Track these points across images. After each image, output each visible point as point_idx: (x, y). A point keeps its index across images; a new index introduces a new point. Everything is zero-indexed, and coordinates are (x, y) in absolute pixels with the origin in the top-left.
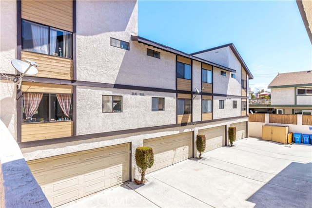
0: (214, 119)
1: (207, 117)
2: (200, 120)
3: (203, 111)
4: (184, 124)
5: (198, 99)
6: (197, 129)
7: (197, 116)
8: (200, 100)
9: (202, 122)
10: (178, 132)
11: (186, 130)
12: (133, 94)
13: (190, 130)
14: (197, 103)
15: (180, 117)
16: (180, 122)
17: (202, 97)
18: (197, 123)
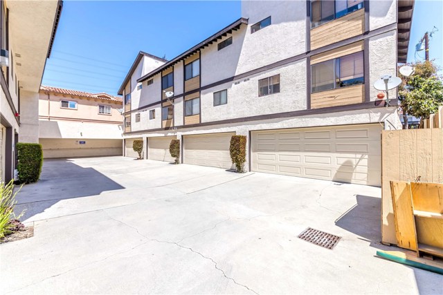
0: (202, 122)
1: (190, 121)
2: (182, 124)
3: (188, 113)
4: (167, 129)
5: (180, 102)
6: (179, 135)
7: (178, 120)
8: (182, 102)
9: (184, 127)
10: (163, 135)
11: (170, 134)
13: (173, 134)
14: (179, 106)
15: (165, 122)
16: (164, 127)
17: (184, 98)
18: (179, 127)
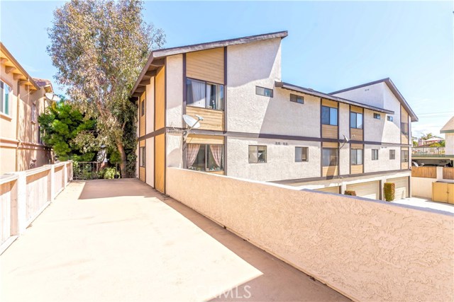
0: (365, 172)
1: (357, 169)
2: (348, 173)
3: (353, 162)
4: (330, 178)
5: (346, 148)
6: (344, 184)
8: (349, 149)
9: (350, 176)
10: (323, 186)
11: (332, 185)
12: (276, 143)
13: (337, 185)
14: (345, 153)
15: (326, 169)
16: (325, 175)
17: (350, 146)
18: (345, 176)
